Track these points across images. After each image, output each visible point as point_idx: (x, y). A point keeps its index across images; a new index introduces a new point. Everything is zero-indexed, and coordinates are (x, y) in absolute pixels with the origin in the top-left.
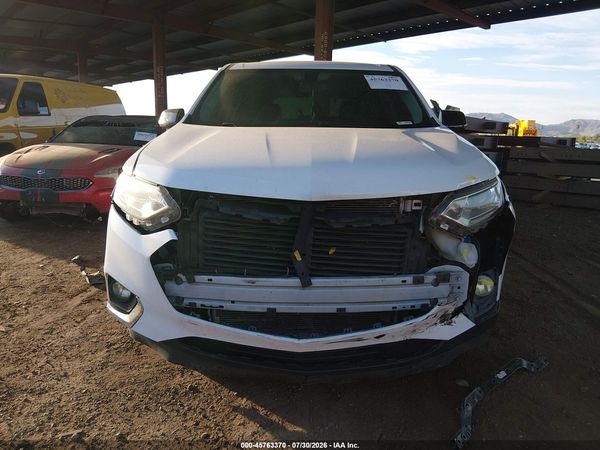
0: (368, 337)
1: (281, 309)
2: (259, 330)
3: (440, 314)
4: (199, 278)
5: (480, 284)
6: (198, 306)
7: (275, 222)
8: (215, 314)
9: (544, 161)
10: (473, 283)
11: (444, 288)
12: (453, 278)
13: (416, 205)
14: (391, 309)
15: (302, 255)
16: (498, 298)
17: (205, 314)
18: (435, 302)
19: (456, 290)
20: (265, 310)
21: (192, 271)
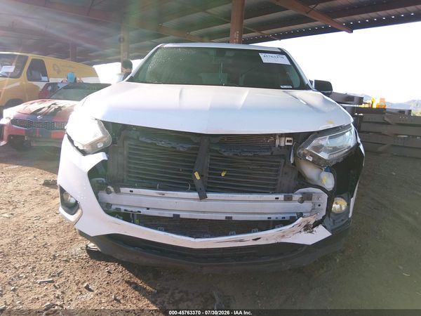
0: (248, 239)
1: (183, 215)
2: (166, 231)
3: (304, 224)
4: (123, 190)
5: (337, 204)
6: (122, 211)
7: (181, 149)
8: (135, 218)
9: (387, 123)
10: (330, 202)
11: (307, 205)
12: (314, 198)
13: (288, 141)
14: (267, 219)
15: (201, 176)
16: (350, 215)
17: (127, 217)
18: (301, 215)
19: (317, 207)
20: (172, 216)
21: (118, 184)
